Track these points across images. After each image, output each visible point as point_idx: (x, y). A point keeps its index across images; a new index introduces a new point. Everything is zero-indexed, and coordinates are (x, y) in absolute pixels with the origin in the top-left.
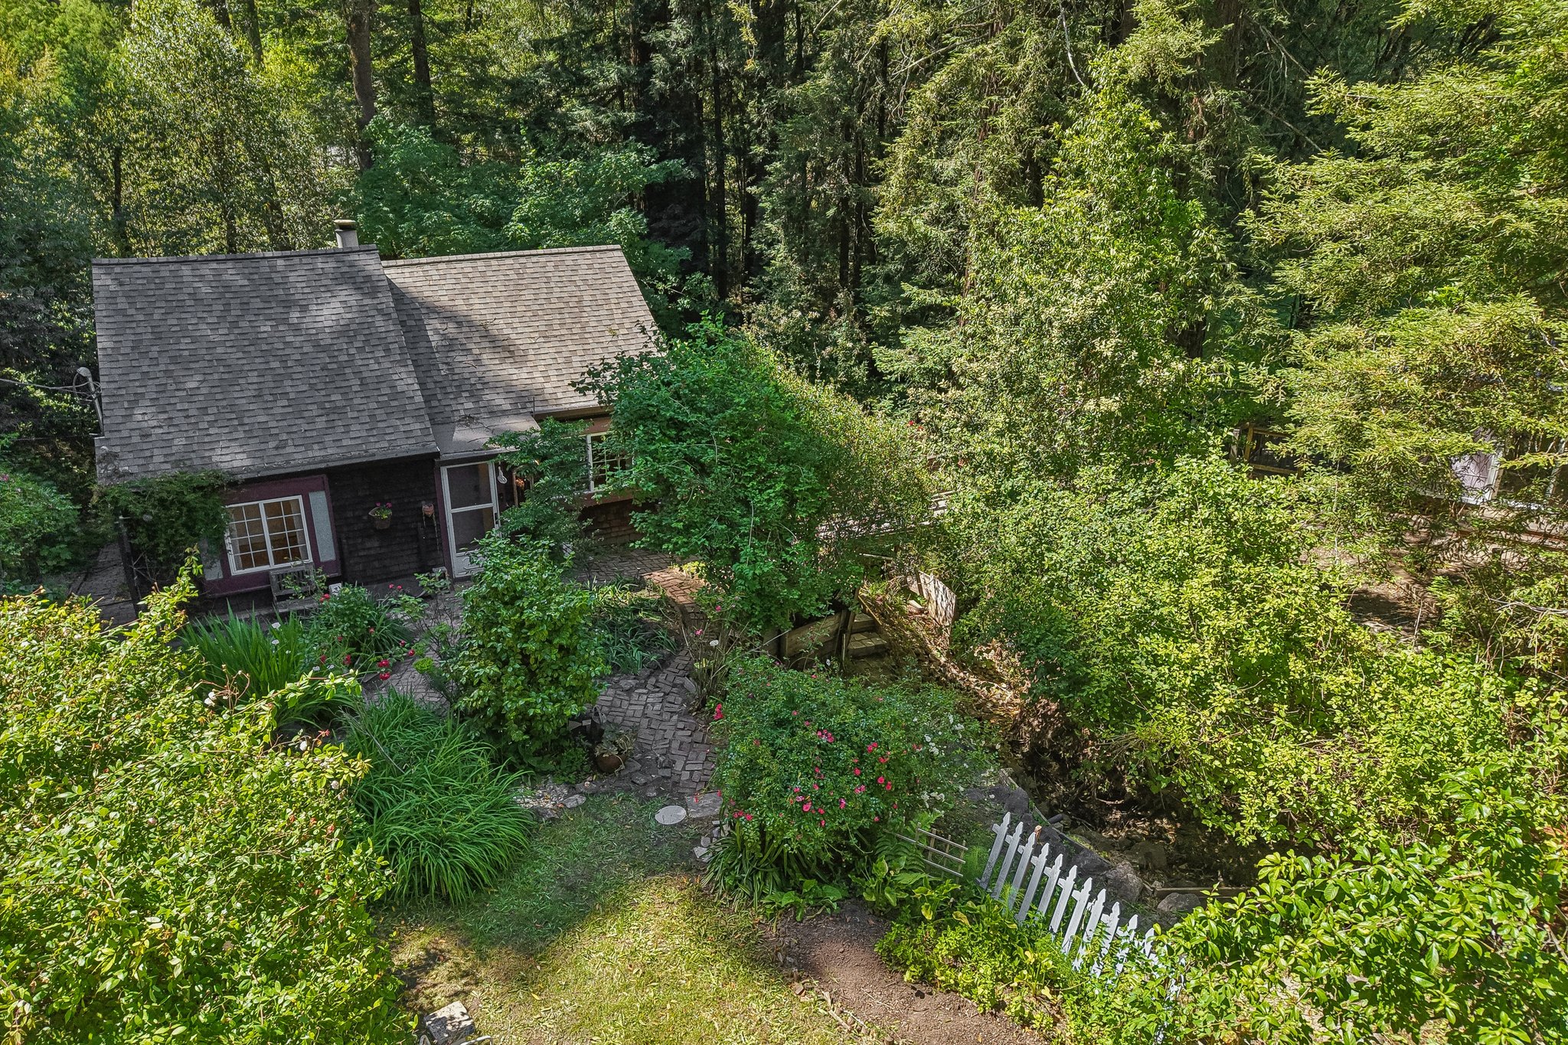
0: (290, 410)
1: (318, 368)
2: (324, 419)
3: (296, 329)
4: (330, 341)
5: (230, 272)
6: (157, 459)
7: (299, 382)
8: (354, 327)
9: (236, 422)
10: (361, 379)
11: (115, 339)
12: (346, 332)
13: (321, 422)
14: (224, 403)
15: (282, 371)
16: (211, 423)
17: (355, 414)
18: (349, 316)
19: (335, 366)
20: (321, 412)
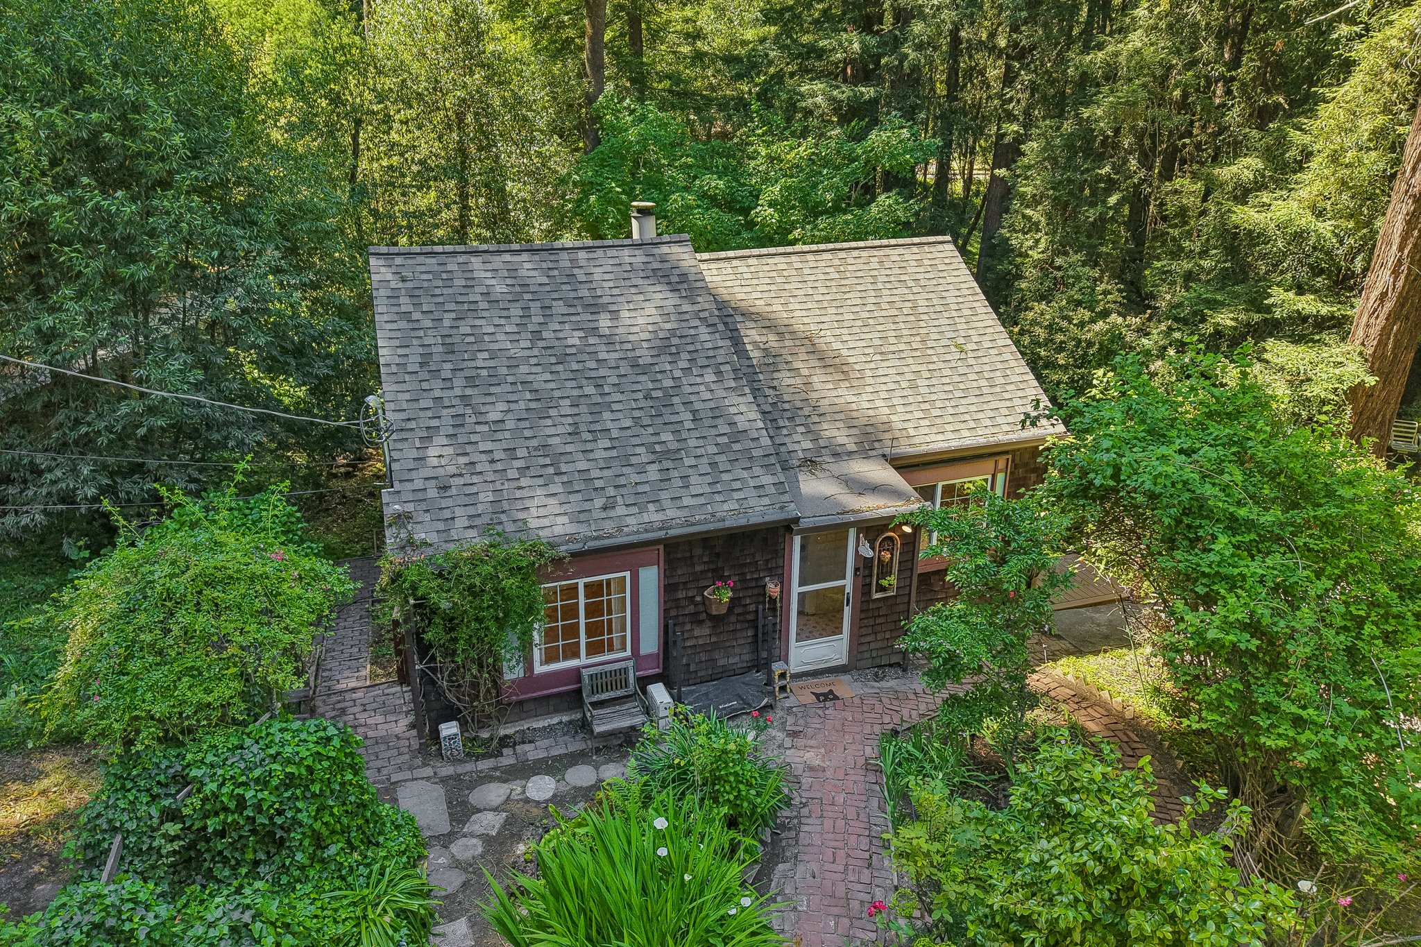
0: (614, 453)
1: (640, 395)
2: (655, 467)
3: (610, 341)
4: (650, 361)
5: (528, 266)
6: (461, 522)
7: (620, 415)
8: (675, 341)
9: (551, 470)
10: (694, 412)
11: (400, 351)
12: (665, 346)
13: (653, 473)
14: (534, 443)
15: (599, 400)
16: (523, 471)
17: (692, 462)
18: (668, 326)
19: (659, 394)
20: (652, 457)
